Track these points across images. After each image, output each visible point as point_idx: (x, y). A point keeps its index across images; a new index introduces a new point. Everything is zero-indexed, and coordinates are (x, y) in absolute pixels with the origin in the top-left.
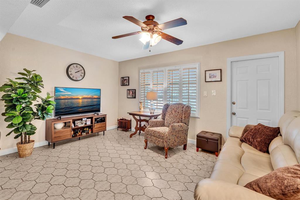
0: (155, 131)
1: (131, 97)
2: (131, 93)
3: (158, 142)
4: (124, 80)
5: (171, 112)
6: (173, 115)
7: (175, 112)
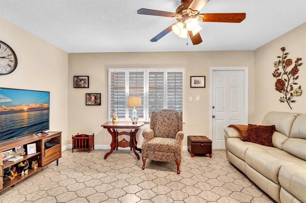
0: (161, 145)
1: (93, 104)
2: (93, 98)
3: (166, 157)
4: (79, 80)
5: (162, 120)
6: (166, 123)
7: (169, 119)
